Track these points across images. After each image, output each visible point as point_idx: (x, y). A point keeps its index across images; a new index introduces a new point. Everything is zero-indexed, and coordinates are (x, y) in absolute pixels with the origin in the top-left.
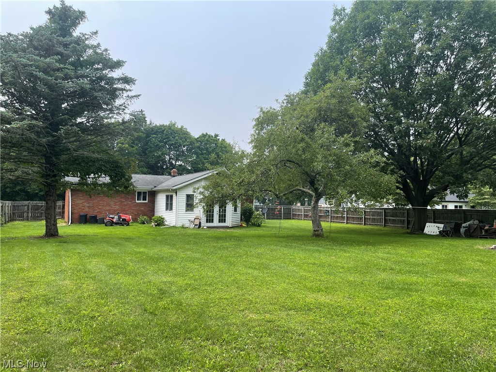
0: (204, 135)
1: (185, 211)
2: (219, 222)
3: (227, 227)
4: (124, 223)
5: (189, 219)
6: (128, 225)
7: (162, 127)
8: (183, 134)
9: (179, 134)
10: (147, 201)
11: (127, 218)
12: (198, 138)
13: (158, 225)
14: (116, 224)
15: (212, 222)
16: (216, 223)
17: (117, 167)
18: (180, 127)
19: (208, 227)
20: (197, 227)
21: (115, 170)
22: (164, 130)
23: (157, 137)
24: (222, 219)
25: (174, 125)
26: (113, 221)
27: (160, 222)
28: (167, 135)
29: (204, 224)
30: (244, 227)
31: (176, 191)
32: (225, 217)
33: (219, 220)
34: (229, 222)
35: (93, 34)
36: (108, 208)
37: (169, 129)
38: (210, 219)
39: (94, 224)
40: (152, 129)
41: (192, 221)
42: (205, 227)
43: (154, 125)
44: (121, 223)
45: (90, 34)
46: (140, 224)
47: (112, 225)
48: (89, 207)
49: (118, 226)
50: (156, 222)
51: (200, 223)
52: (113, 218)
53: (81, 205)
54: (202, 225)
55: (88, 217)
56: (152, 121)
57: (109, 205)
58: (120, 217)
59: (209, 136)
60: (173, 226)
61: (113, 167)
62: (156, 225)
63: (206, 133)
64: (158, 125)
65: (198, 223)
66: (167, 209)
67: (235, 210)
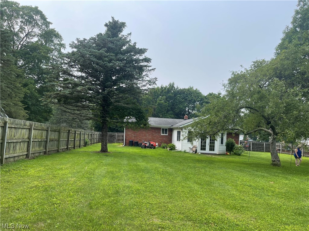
0: (211, 94)
1: (187, 141)
2: (210, 150)
3: (215, 154)
4: (152, 147)
5: (190, 147)
6: (155, 148)
7: (184, 90)
8: (197, 94)
9: (194, 94)
10: (167, 134)
11: (154, 144)
12: (206, 96)
13: (171, 149)
14: (148, 147)
15: (205, 150)
16: (207, 150)
17: (139, 112)
18: (195, 89)
19: (202, 153)
20: (194, 152)
21: (139, 114)
22: (185, 92)
23: (180, 96)
24: (212, 148)
25: (192, 88)
26: (146, 146)
27: (173, 148)
28: (186, 95)
29: (199, 151)
30: (228, 155)
31: (182, 129)
32: (214, 147)
33: (210, 149)
34: (217, 150)
35: (129, 35)
36: (145, 138)
37: (188, 91)
38: (203, 148)
39: (136, 146)
40: (178, 91)
41: (191, 149)
42: (200, 153)
43: (180, 89)
44: (151, 147)
45: (127, 35)
46: (162, 148)
47: (145, 148)
48: (134, 136)
49: (149, 149)
50: (170, 147)
51: (196, 150)
52: (146, 144)
53: (130, 135)
54: (198, 151)
55: (134, 142)
56: (178, 86)
57: (145, 136)
58: (150, 143)
59: (214, 94)
60: (180, 151)
61: (137, 112)
62: (170, 150)
63: (212, 93)
64: (182, 88)
65: (195, 150)
66: (177, 140)
67: (222, 143)
